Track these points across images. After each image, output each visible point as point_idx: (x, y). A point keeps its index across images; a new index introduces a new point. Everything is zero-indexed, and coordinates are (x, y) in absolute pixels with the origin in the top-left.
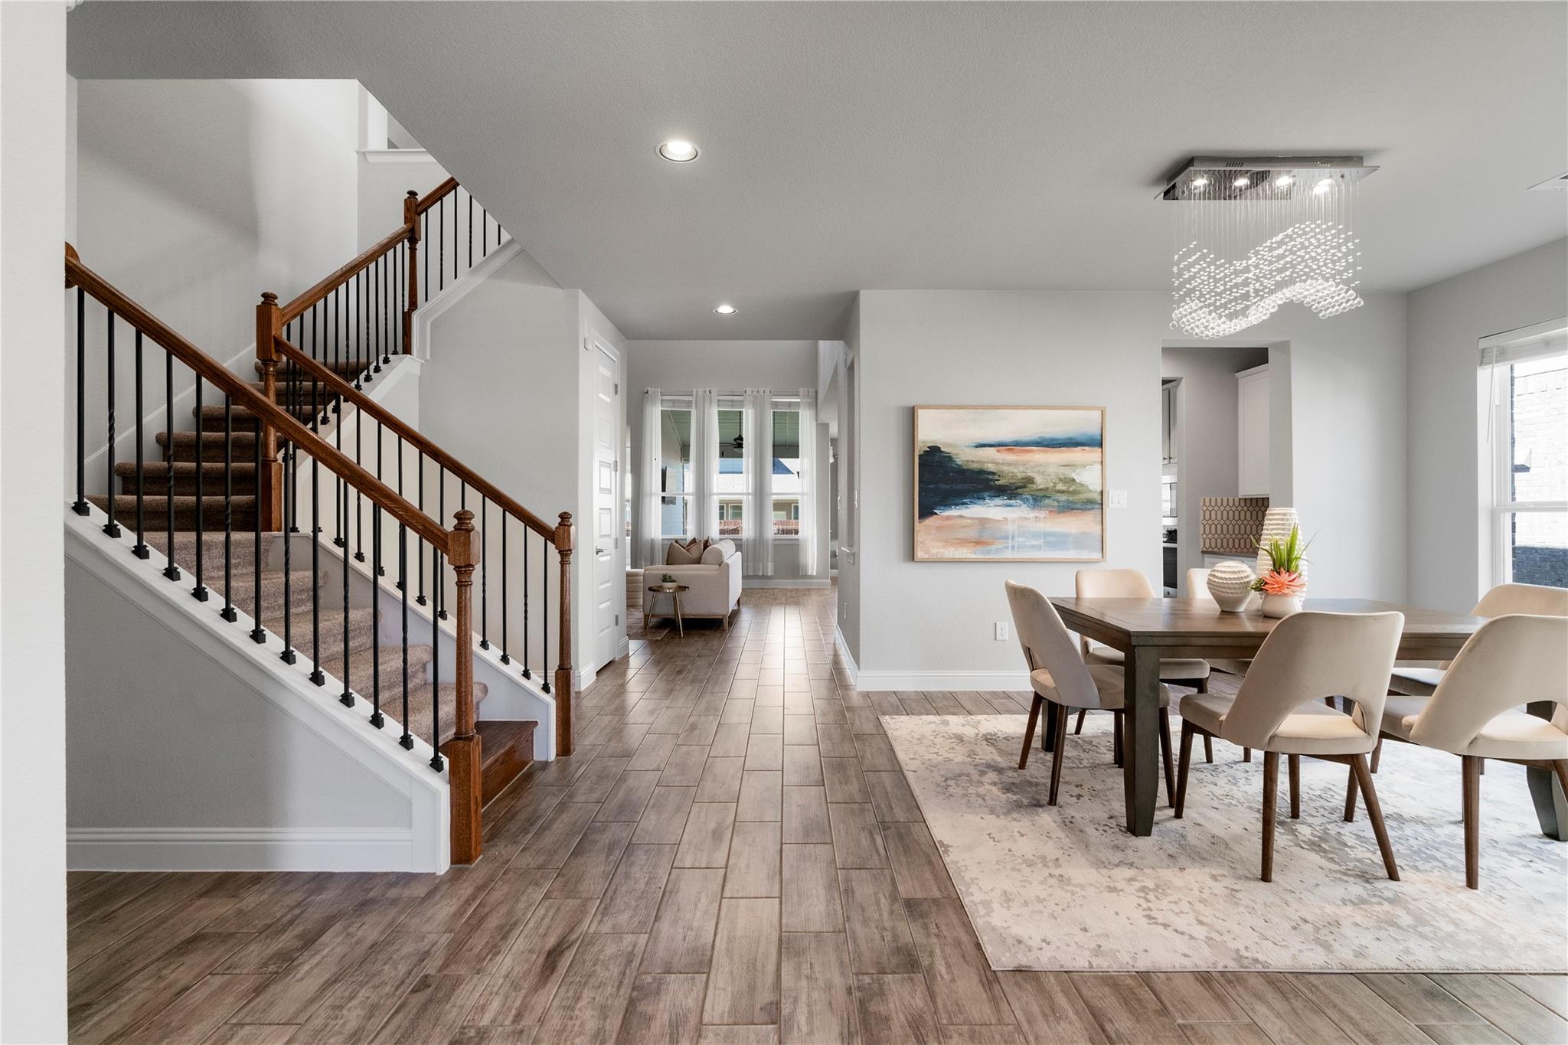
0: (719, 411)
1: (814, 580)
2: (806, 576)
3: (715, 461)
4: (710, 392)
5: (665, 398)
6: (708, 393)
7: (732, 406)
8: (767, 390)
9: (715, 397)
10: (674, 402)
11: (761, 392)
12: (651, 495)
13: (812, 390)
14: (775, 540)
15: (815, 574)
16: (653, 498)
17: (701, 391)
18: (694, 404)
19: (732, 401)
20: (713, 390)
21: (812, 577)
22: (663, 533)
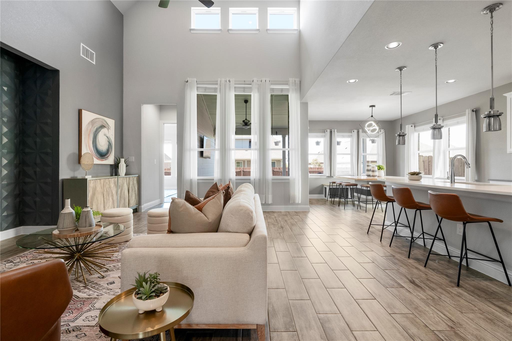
0: (236, 96)
1: (299, 206)
2: (294, 203)
3: (233, 137)
4: (229, 81)
5: (199, 86)
6: (228, 81)
7: (244, 91)
8: (268, 80)
9: (233, 85)
10: (206, 89)
11: (264, 81)
12: (190, 150)
13: (297, 80)
14: (273, 179)
15: (300, 202)
16: (192, 152)
17: (223, 80)
18: (218, 90)
19: (244, 88)
20: (231, 80)
21: (298, 204)
22: (198, 175)
